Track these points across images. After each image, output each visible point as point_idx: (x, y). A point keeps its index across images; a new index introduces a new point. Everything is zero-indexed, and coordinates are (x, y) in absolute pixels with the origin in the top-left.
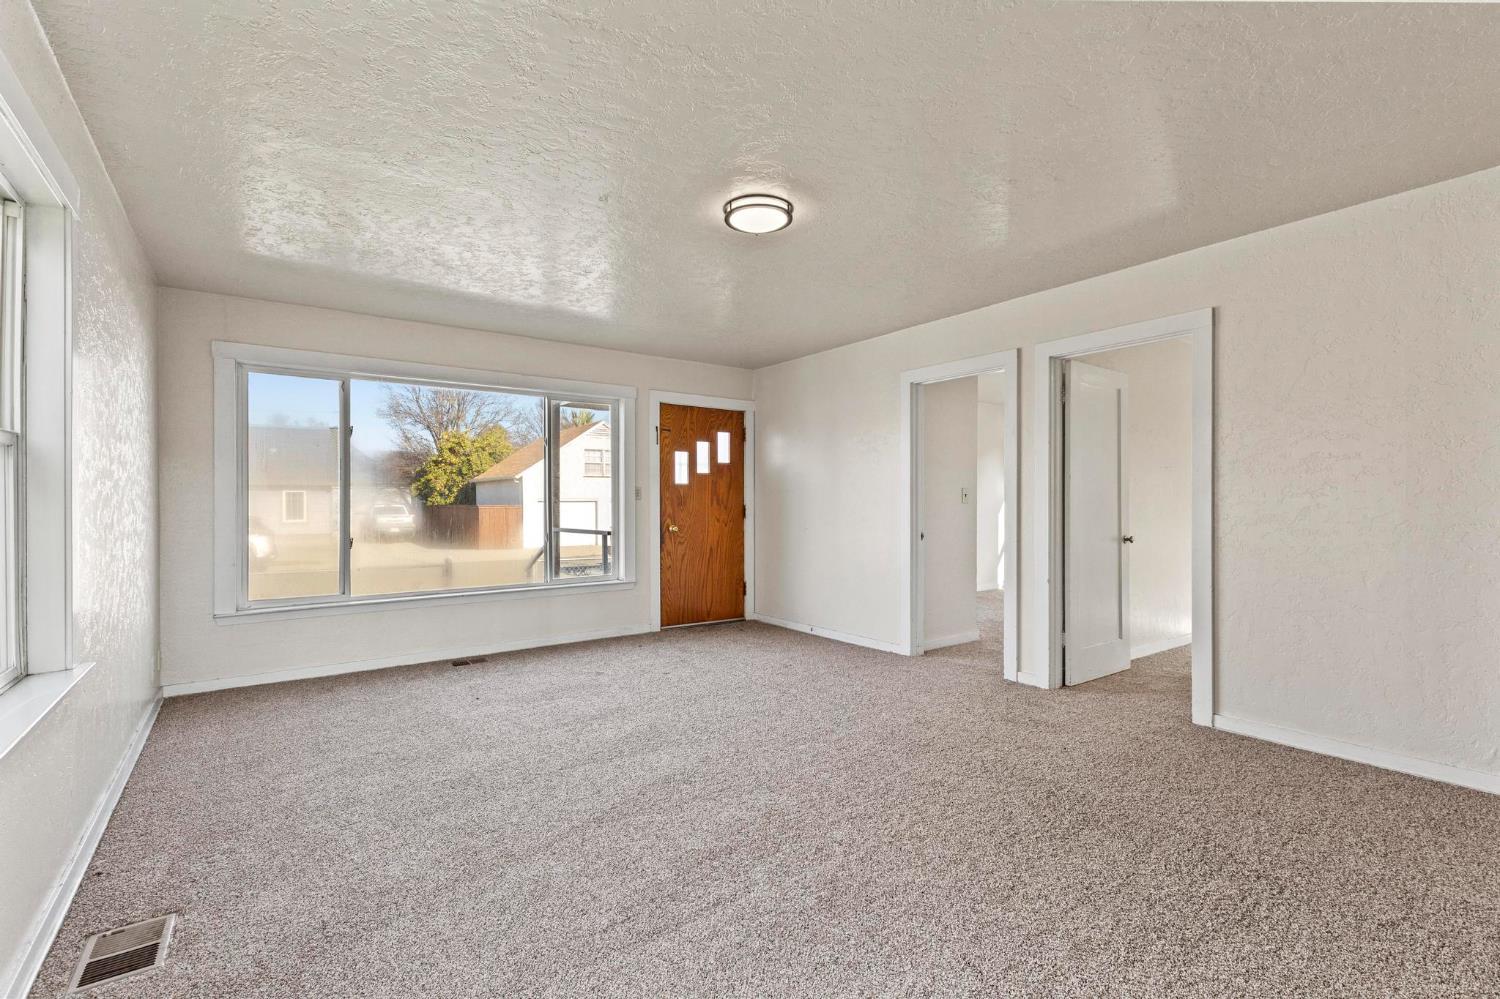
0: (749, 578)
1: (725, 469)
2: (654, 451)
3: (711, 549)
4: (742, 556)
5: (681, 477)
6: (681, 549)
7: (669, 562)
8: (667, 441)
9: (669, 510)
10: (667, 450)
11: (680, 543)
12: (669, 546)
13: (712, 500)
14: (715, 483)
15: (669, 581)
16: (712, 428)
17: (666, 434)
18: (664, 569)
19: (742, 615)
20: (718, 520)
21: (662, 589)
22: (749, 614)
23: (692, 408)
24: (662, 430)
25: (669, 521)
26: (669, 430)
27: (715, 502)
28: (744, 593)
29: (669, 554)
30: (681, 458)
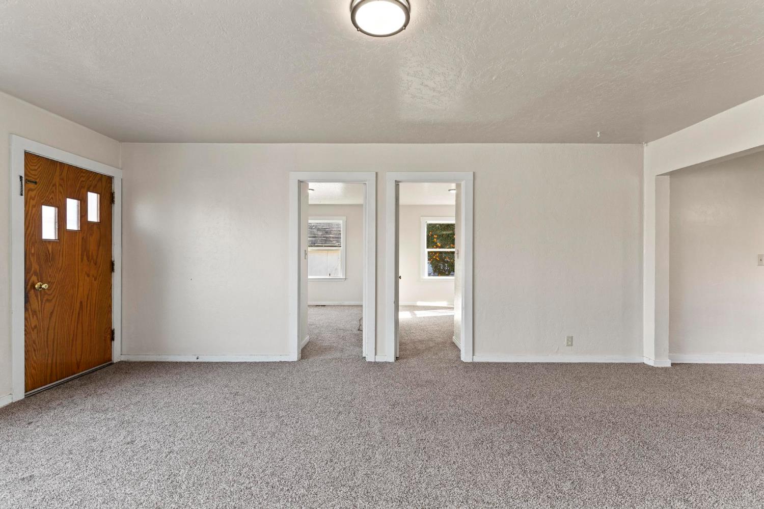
0: (116, 325)
1: (95, 227)
2: (18, 204)
3: (81, 303)
4: (110, 306)
5: (49, 232)
6: (48, 307)
7: (34, 322)
8: (32, 194)
9: (35, 266)
10: (32, 202)
11: (47, 300)
12: (35, 304)
13: (82, 255)
14: (84, 240)
15: (34, 342)
16: (82, 187)
17: (32, 186)
18: (28, 331)
19: (110, 359)
20: (88, 276)
21: (27, 352)
22: (117, 357)
23: (62, 164)
24: (26, 181)
25: (34, 278)
26: (36, 183)
27: (85, 258)
28: (113, 339)
29: (34, 313)
30: (49, 214)
